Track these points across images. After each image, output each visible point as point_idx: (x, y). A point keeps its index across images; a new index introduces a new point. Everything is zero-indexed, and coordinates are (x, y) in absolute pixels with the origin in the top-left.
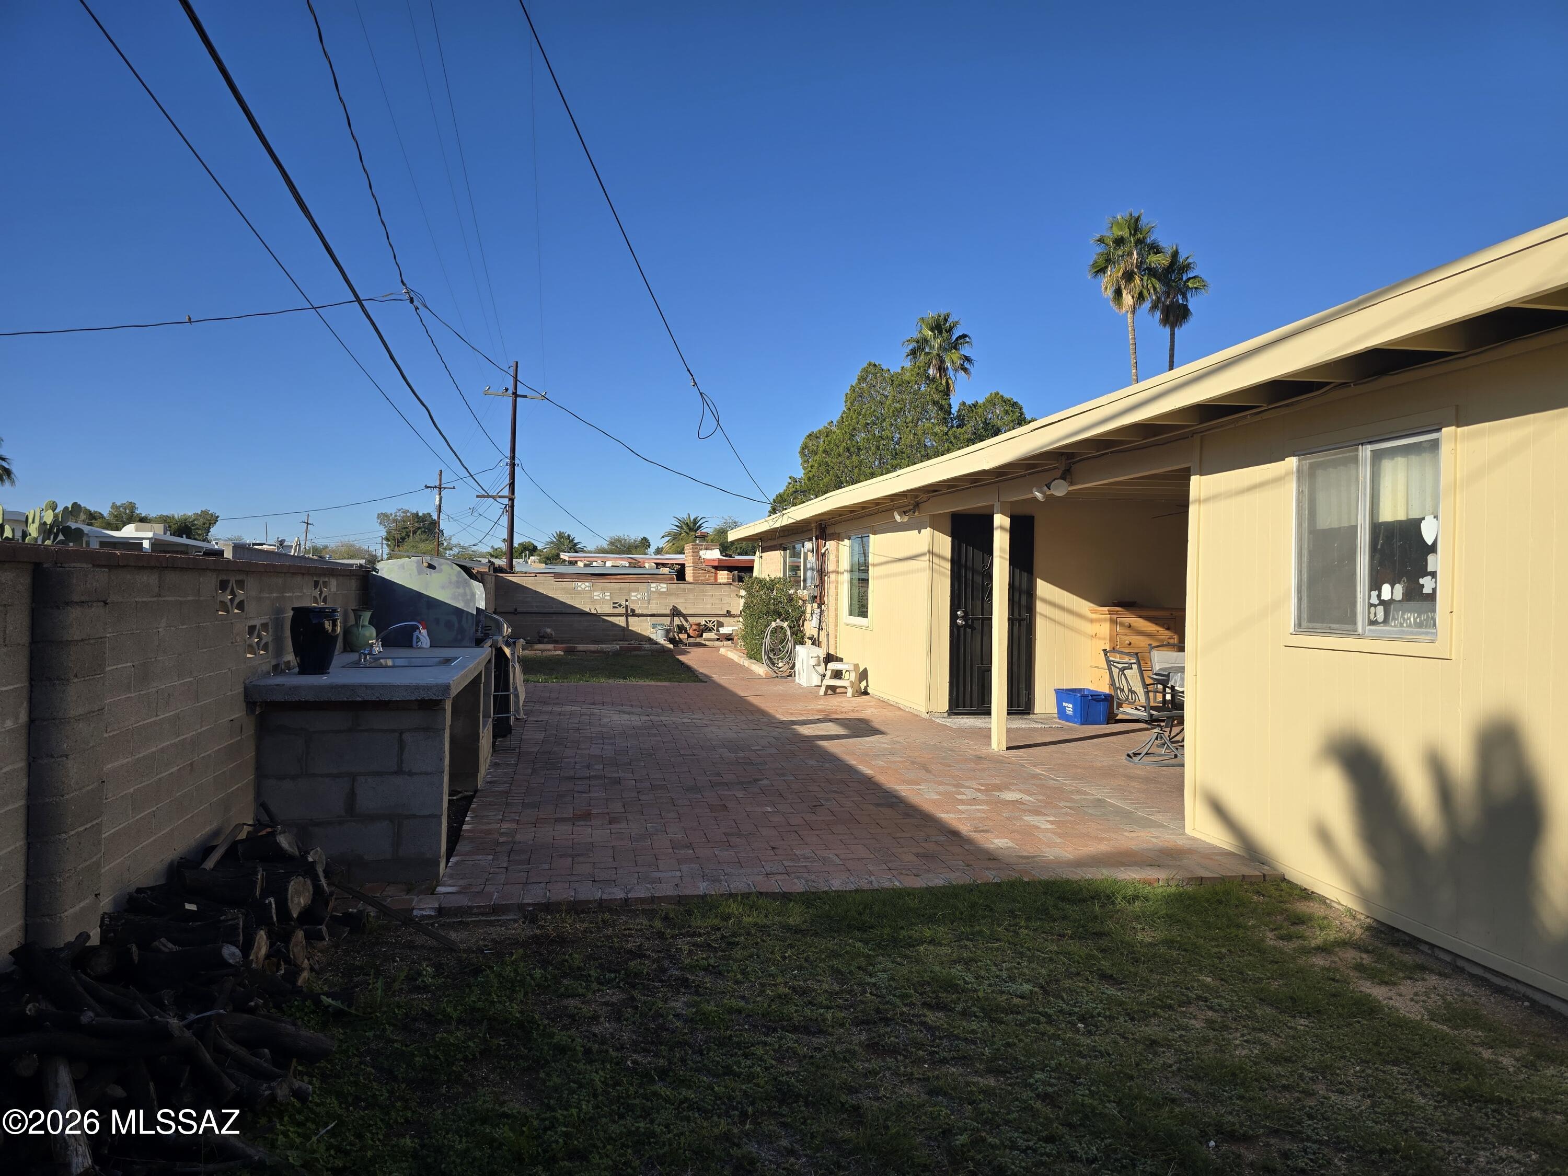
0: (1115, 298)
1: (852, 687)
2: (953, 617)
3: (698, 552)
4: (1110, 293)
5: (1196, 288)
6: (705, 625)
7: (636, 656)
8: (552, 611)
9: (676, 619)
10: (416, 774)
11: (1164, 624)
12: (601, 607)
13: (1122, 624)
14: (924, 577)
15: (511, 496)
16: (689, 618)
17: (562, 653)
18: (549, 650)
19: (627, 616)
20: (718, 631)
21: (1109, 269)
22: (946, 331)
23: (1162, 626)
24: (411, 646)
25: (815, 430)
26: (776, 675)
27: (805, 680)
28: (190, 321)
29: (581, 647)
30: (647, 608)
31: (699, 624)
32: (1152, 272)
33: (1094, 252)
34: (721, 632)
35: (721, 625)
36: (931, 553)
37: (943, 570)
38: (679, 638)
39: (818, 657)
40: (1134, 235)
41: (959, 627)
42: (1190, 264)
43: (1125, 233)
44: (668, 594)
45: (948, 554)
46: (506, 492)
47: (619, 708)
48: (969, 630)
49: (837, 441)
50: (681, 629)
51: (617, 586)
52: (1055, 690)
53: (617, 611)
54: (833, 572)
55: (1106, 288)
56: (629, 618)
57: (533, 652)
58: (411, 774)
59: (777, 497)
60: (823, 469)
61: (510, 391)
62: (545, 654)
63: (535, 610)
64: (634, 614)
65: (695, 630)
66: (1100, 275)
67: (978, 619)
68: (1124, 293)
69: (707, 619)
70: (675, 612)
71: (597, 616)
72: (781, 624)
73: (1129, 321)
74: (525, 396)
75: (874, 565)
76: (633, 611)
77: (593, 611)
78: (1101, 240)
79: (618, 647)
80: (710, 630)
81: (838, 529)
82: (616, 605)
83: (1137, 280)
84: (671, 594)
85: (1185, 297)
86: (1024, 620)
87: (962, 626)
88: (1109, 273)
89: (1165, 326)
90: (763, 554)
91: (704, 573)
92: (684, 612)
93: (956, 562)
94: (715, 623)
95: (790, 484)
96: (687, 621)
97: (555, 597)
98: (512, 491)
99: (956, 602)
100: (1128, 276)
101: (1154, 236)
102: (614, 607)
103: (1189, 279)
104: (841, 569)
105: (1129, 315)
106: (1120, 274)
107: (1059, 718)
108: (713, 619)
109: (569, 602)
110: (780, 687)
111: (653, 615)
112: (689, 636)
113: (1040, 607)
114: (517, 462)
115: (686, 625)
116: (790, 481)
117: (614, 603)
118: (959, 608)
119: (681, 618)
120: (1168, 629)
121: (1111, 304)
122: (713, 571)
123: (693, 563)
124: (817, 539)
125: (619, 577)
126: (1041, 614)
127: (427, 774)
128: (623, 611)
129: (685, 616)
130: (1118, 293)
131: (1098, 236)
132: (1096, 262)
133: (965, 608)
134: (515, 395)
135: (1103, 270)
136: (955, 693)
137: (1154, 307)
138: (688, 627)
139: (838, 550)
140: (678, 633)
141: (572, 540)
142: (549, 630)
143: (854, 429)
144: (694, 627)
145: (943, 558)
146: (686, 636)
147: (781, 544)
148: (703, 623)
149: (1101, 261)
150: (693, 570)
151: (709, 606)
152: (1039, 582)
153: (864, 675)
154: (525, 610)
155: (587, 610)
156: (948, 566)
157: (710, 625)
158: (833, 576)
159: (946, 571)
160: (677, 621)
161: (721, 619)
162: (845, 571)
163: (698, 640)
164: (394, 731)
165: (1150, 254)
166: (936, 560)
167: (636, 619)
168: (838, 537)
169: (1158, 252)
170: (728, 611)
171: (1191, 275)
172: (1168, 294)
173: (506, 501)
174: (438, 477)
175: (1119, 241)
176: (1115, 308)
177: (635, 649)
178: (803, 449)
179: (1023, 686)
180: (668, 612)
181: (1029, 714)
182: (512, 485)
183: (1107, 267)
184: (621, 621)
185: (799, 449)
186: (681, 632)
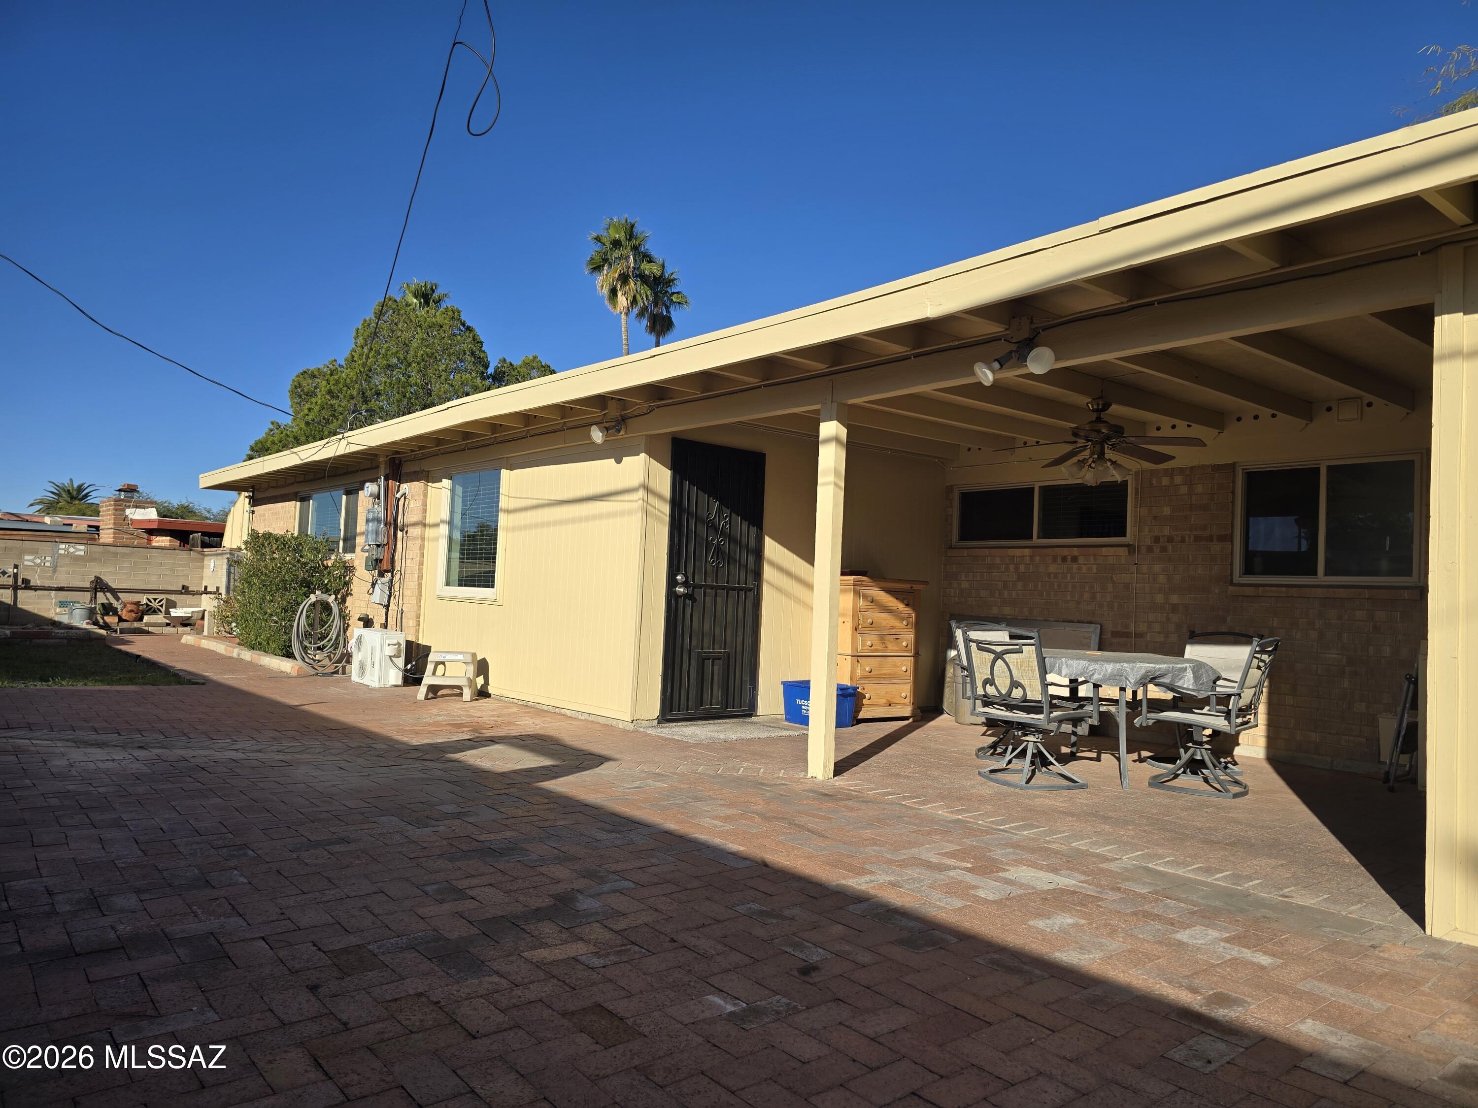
0: (610, 297)
1: (470, 687)
2: (671, 583)
3: (124, 510)
4: (606, 291)
5: (679, 303)
6: (147, 605)
7: (42, 646)
9: (100, 595)
11: (904, 599)
13: (865, 597)
14: (636, 520)
16: (120, 595)
19: (15, 588)
20: (167, 612)
21: (606, 268)
22: (433, 301)
23: (902, 600)
25: (312, 367)
26: (315, 671)
27: (376, 678)
30: (51, 578)
31: (138, 604)
32: (643, 278)
33: (593, 250)
34: (173, 614)
35: (172, 604)
36: (646, 488)
37: (660, 514)
38: (105, 622)
39: (399, 644)
40: (630, 240)
41: (677, 597)
42: (675, 279)
43: (621, 236)
44: (88, 559)
45: (667, 492)
48: (689, 602)
49: (348, 381)
50: (108, 609)
52: (784, 683)
54: (414, 524)
55: (602, 286)
56: (19, 592)
59: (256, 444)
60: (326, 413)
64: (27, 586)
65: (131, 611)
66: (597, 273)
67: (700, 587)
68: (619, 294)
69: (151, 597)
70: (99, 586)
72: (325, 597)
73: (623, 322)
75: (508, 511)
76: (26, 581)
78: (598, 239)
79: (8, 632)
80: (155, 611)
81: (426, 465)
83: (632, 284)
84: (93, 560)
85: (667, 308)
86: (750, 590)
87: (681, 597)
88: (605, 272)
89: (651, 333)
90: (255, 508)
91: (131, 539)
92: (113, 585)
93: (676, 503)
94: (164, 602)
95: (271, 430)
96: (118, 599)
99: (675, 562)
100: (624, 278)
101: (648, 247)
103: (674, 293)
104: (430, 520)
105: (623, 316)
106: (617, 275)
107: (787, 719)
108: (160, 597)
110: (333, 690)
111: (61, 589)
112: (121, 620)
113: (768, 572)
115: (115, 604)
116: (271, 427)
118: (678, 572)
119: (109, 595)
120: (907, 605)
121: (606, 302)
122: (146, 536)
123: (114, 524)
124: (386, 479)
126: (768, 582)
128: (9, 581)
129: (114, 592)
130: (613, 292)
131: (595, 235)
132: (592, 259)
133: (686, 571)
135: (598, 268)
136: (669, 690)
137: (641, 314)
138: (119, 607)
139: (425, 496)
140: (103, 615)
143: (370, 370)
144: (130, 607)
145: (660, 497)
146: (116, 619)
147: (297, 493)
148: (144, 601)
149: (598, 258)
150: (114, 533)
151: (154, 578)
152: (768, 542)
153: (482, 667)
156: (666, 509)
157: (155, 605)
158: (414, 531)
159: (665, 517)
160: (101, 598)
161: (173, 597)
162: (442, 522)
163: (136, 625)
165: (643, 262)
166: (652, 500)
167: (32, 593)
168: (428, 477)
169: (650, 261)
170: (184, 587)
171: (674, 290)
172: (656, 303)
175: (616, 244)
176: (610, 308)
177: (38, 635)
178: (296, 387)
179: (746, 678)
180: (87, 585)
181: (750, 716)
183: (603, 266)
184: (5, 596)
185: (289, 387)
186: (107, 614)
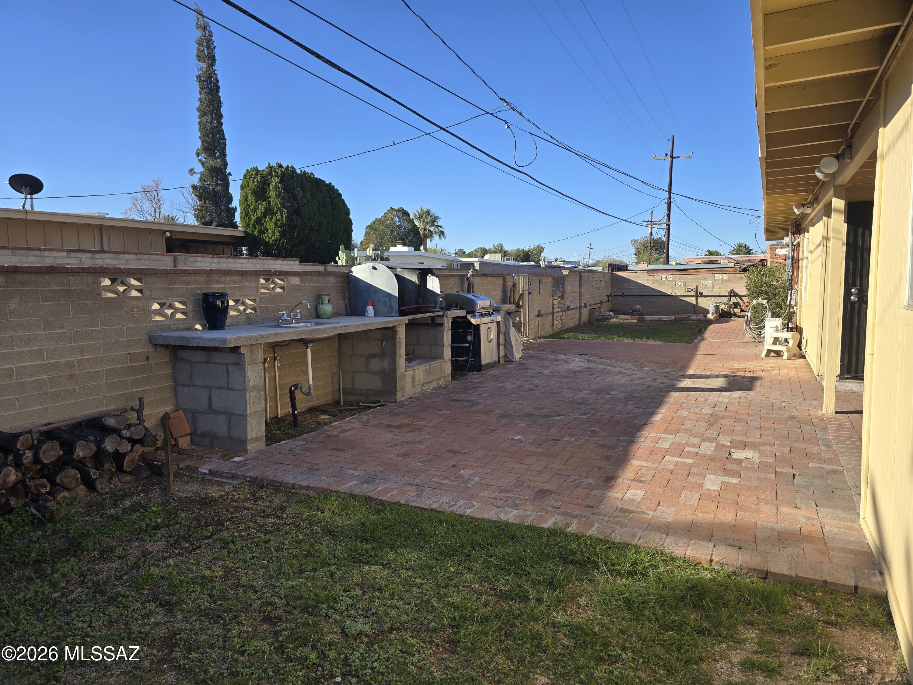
1: (788, 352)
2: (847, 294)
7: (686, 324)
8: (646, 294)
9: (733, 298)
10: (235, 390)
12: (679, 291)
14: (821, 259)
15: (668, 223)
16: (743, 298)
17: (635, 321)
18: (628, 319)
19: (697, 297)
24: (365, 316)
26: (754, 340)
28: (394, 144)
29: (648, 317)
30: (712, 291)
36: (825, 238)
38: (734, 312)
41: (853, 303)
44: (728, 281)
46: (665, 220)
47: (589, 357)
50: (736, 305)
51: (690, 276)
53: (689, 294)
54: (801, 259)
56: (699, 298)
57: (618, 320)
58: (233, 390)
61: (669, 156)
62: (626, 321)
63: (635, 294)
64: (702, 295)
70: (733, 294)
71: (676, 297)
74: (679, 157)
76: (701, 293)
77: (673, 294)
79: (673, 318)
82: (689, 290)
84: (730, 281)
92: (740, 294)
96: (742, 300)
97: (648, 285)
98: (669, 220)
99: (851, 281)
102: (688, 291)
109: (657, 288)
111: (716, 296)
112: (742, 310)
114: (672, 200)
115: (740, 302)
117: (688, 289)
118: (854, 286)
119: (738, 298)
124: (793, 234)
125: (696, 270)
127: (239, 390)
128: (694, 293)
129: (740, 296)
134: (672, 157)
136: (846, 360)
138: (742, 304)
139: (803, 242)
141: (748, 248)
142: (638, 307)
144: (747, 304)
146: (739, 311)
154: (629, 294)
155: (669, 293)
158: (801, 263)
160: (734, 300)
162: (805, 258)
164: (224, 364)
167: (704, 299)
173: (665, 226)
174: (651, 215)
177: (685, 319)
180: (727, 294)
182: (669, 215)
184: (693, 300)
186: (736, 308)
